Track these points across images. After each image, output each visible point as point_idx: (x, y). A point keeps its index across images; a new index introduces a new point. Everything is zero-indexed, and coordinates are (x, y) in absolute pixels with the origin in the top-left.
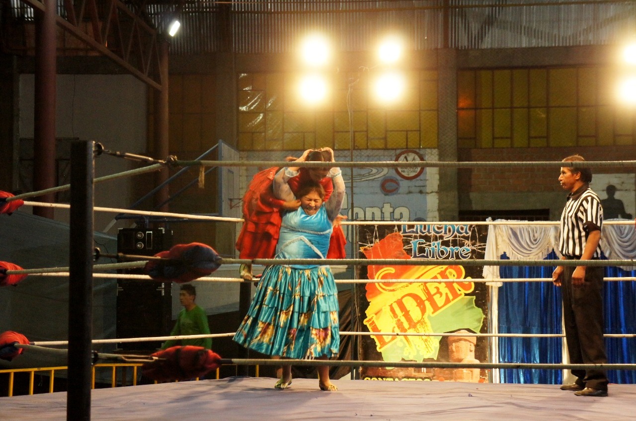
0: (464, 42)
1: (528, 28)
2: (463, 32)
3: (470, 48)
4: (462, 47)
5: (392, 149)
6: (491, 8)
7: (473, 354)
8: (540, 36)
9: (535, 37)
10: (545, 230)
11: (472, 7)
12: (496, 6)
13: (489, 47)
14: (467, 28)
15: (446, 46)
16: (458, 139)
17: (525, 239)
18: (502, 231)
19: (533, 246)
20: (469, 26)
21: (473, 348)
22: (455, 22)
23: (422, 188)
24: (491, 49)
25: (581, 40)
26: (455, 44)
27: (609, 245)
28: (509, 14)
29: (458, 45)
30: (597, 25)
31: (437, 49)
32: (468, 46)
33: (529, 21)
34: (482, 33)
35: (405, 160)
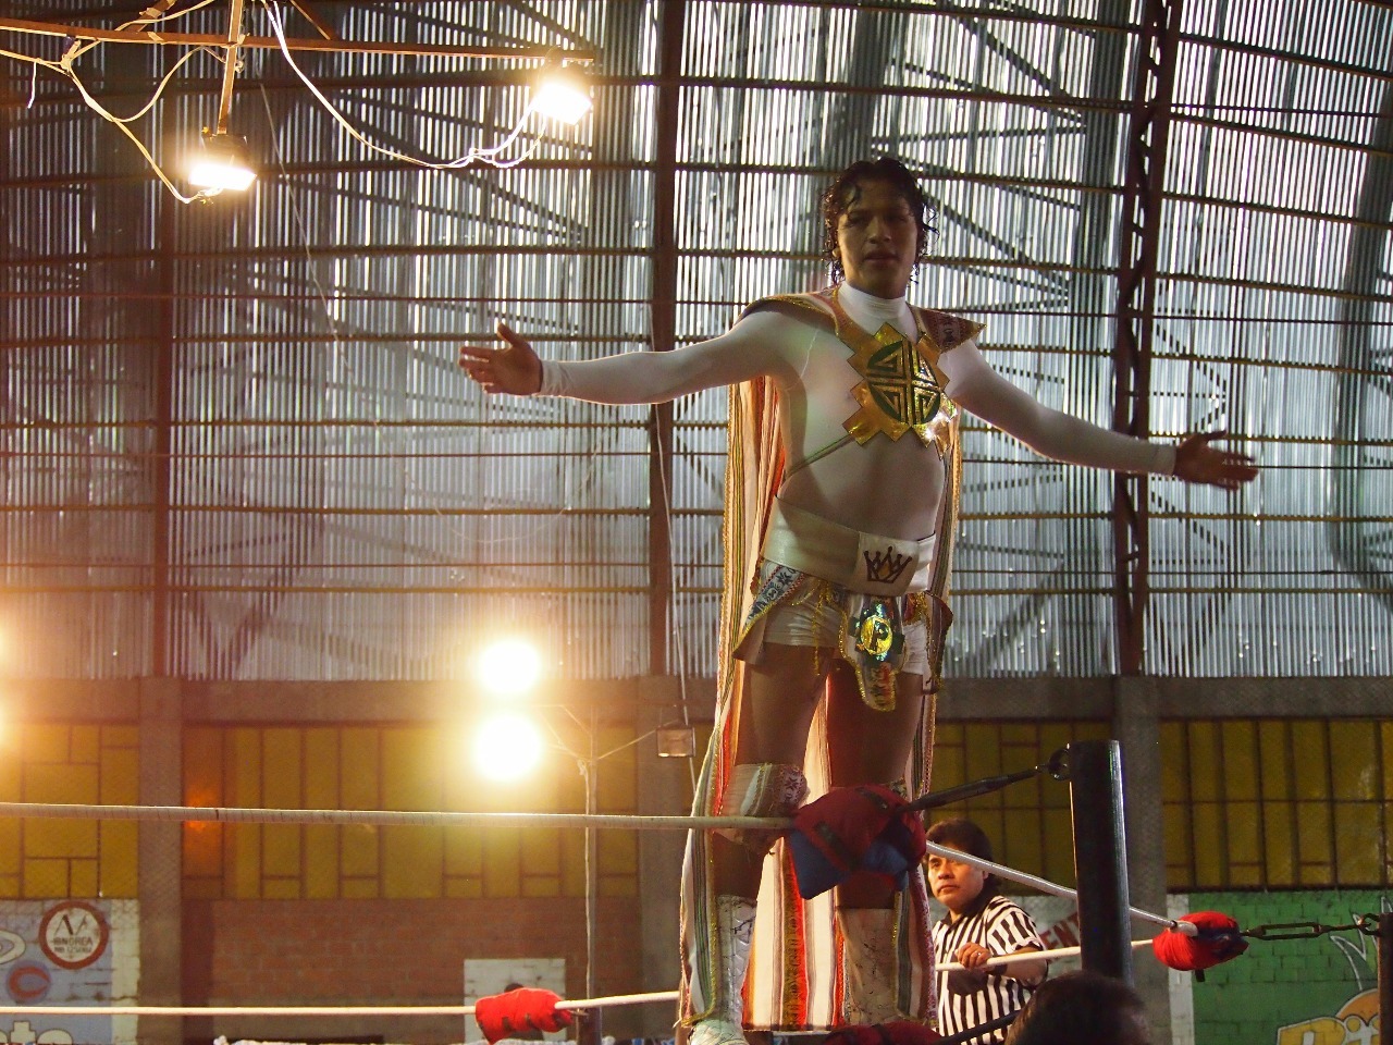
0: (198, 665)
1: (338, 640)
2: (198, 642)
3: (212, 677)
5: (35, 899)
6: (257, 594)
8: (364, 659)
9: (352, 659)
11: (218, 589)
12: (268, 589)
13: (254, 677)
14: (207, 636)
15: (158, 670)
16: (185, 879)
20: (209, 631)
22: (180, 621)
23: (101, 988)
24: (259, 682)
26: (179, 669)
28: (295, 609)
29: (186, 669)
31: (138, 678)
32: (209, 674)
33: (341, 626)
34: (238, 649)
35: (64, 923)
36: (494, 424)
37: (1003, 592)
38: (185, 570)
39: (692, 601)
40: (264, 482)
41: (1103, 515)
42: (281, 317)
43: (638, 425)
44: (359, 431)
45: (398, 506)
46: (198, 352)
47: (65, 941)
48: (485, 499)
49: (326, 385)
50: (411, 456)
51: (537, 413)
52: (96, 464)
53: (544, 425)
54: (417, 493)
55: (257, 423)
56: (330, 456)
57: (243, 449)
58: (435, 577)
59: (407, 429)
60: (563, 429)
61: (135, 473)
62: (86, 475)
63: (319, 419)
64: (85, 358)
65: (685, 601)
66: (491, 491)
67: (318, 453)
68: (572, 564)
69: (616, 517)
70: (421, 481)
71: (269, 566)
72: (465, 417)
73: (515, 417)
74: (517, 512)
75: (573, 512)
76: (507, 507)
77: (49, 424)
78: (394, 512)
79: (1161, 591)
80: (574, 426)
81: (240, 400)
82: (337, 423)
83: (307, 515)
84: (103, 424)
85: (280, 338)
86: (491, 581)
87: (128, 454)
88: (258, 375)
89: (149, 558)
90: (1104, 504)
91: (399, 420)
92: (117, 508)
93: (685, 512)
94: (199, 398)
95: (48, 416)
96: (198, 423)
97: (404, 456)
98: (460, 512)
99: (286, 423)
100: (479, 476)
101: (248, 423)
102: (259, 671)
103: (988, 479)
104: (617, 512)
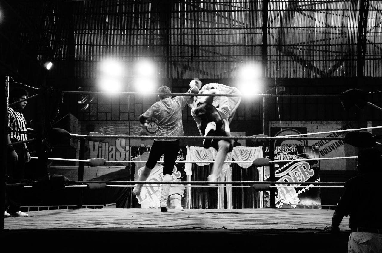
0: (175, 76)
1: (202, 71)
2: (175, 71)
3: (178, 78)
4: (174, 78)
6: (186, 62)
7: (180, 204)
9: (205, 75)
10: (211, 151)
11: (179, 61)
12: (188, 61)
15: (168, 77)
17: (202, 155)
18: (193, 151)
19: (205, 158)
20: (177, 69)
21: (180, 202)
25: (224, 76)
26: (172, 76)
27: (237, 158)
28: (194, 65)
30: (230, 70)
31: (164, 78)
32: (177, 78)
33: (202, 68)
34: (183, 73)
35: (150, 125)
36: (232, 28)
37: (334, 60)
38: (172, 57)
39: (271, 63)
40: (187, 40)
41: (356, 44)
42: (191, 7)
43: (260, 28)
44: (206, 30)
45: (213, 45)
46: (174, 14)
47: (151, 128)
48: (230, 43)
49: (199, 21)
50: (216, 34)
51: (240, 26)
52: (155, 37)
53: (242, 28)
54: (217, 42)
55: (186, 29)
56: (200, 35)
57: (183, 34)
58: (220, 59)
59: (215, 30)
60: (245, 29)
61: (163, 39)
62: (153, 39)
63: (198, 28)
64: (152, 16)
65: (269, 63)
66: (231, 42)
67: (198, 34)
68: (247, 56)
69: (256, 47)
70: (218, 39)
71: (189, 57)
72: (226, 27)
73: (236, 27)
74: (236, 46)
75: (247, 46)
76: (234, 45)
77: (146, 29)
78: (212, 46)
79: (368, 59)
80: (248, 28)
81: (183, 24)
82: (201, 28)
83: (196, 47)
84: (156, 29)
85: (190, 12)
86: (231, 59)
87: (161, 35)
88: (186, 19)
89: (166, 55)
90: (356, 42)
91: (213, 28)
92: (159, 45)
93: (269, 45)
94: (175, 24)
95: (145, 27)
96: (175, 29)
97: (214, 34)
98: (225, 46)
99: (192, 29)
100: (229, 39)
101: (184, 28)
102: (187, 77)
103: (331, 37)
104: (256, 46)
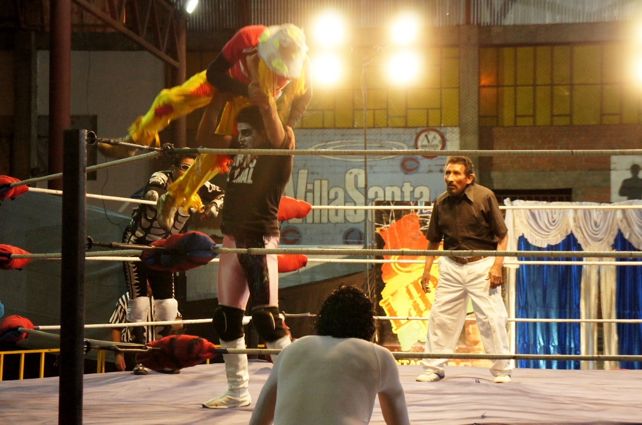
0: (486, 18)
1: (552, 4)
2: (486, 8)
3: (492, 24)
4: (484, 23)
5: (413, 127)
8: (564, 12)
9: (558, 13)
10: (563, 212)
13: (512, 23)
14: (490, 4)
15: (468, 22)
16: (481, 117)
17: (544, 220)
18: (520, 213)
19: (551, 228)
24: (515, 26)
25: (606, 16)
26: (477, 21)
27: (629, 226)
29: (480, 21)
31: (458, 26)
34: (505, 11)
35: (425, 138)
102: (514, 20)
